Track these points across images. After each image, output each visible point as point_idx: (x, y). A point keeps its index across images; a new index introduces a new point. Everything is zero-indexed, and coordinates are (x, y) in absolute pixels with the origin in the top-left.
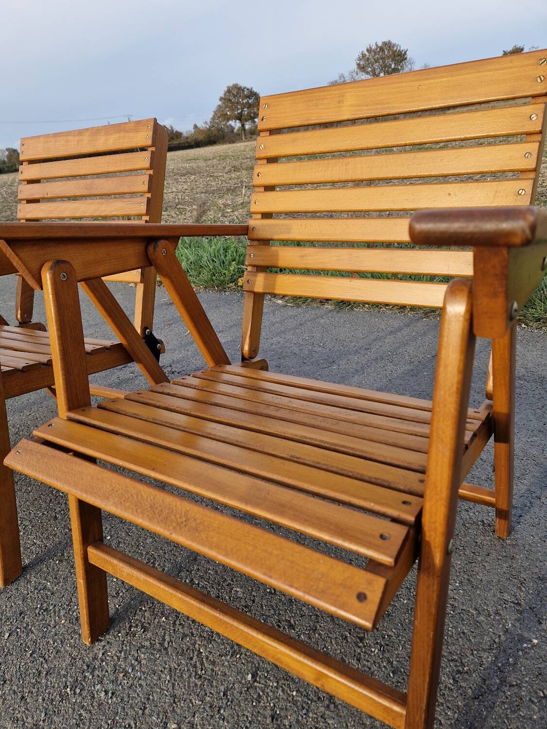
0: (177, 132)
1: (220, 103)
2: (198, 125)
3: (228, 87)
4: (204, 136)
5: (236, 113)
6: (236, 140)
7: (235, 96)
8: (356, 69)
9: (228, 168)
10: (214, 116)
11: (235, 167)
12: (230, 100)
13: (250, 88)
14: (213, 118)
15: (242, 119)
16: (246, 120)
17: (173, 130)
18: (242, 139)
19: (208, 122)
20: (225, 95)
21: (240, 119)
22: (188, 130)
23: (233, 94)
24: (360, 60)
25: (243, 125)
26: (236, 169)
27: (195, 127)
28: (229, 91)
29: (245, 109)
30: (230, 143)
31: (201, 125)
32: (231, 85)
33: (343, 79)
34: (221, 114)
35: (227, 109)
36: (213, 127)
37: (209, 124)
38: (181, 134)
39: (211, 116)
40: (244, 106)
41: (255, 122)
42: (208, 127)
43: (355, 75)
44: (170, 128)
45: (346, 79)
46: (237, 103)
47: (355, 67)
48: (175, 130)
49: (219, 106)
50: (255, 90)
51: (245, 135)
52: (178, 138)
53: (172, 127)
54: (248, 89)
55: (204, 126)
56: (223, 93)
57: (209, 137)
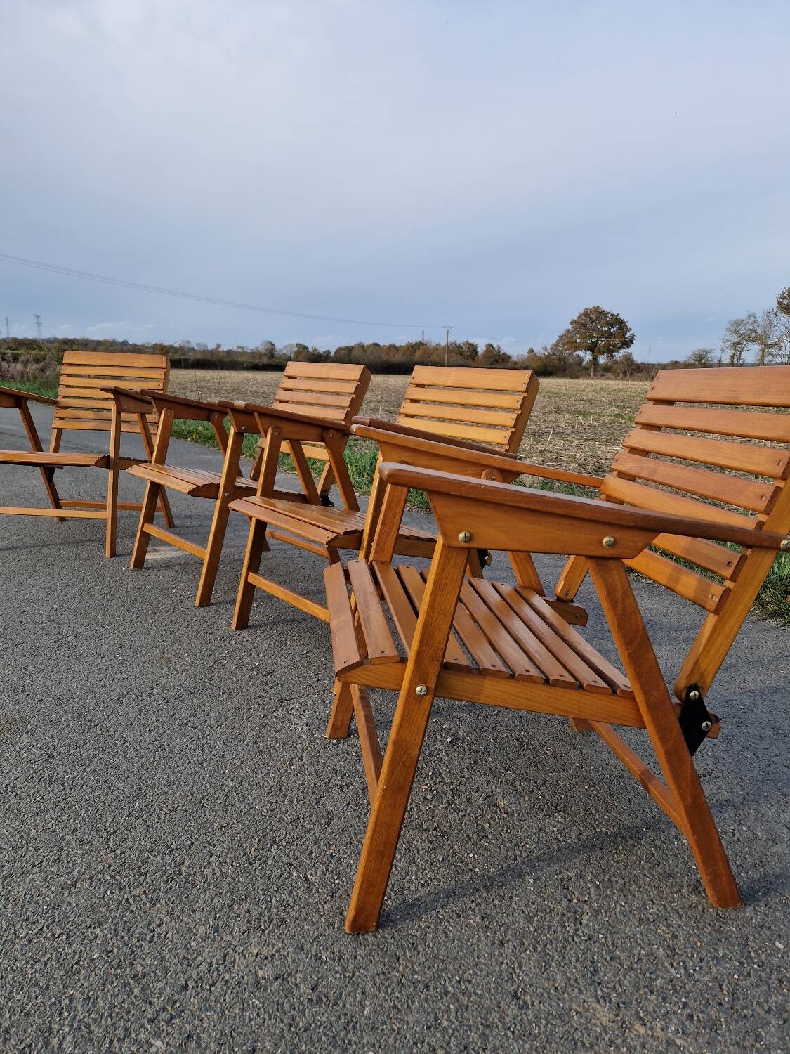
0: (504, 354)
1: (570, 327)
2: (534, 349)
3: (586, 309)
4: (537, 365)
5: (589, 342)
6: (581, 375)
7: (592, 321)
8: (775, 309)
9: (549, 408)
10: (558, 341)
11: (558, 408)
12: (584, 326)
13: (616, 314)
14: (557, 344)
15: (596, 351)
16: (601, 353)
17: (499, 352)
18: (590, 375)
19: (549, 347)
20: (579, 318)
21: (592, 351)
22: (520, 354)
23: (591, 318)
24: (784, 297)
25: (595, 359)
26: (559, 410)
27: (531, 351)
28: (586, 314)
29: (603, 339)
30: (571, 378)
31: (539, 350)
32: (590, 306)
33: (753, 319)
34: (568, 341)
35: (578, 336)
36: (554, 354)
37: (549, 351)
38: (509, 357)
39: (554, 342)
40: (602, 334)
41: (612, 356)
42: (547, 353)
43: (772, 316)
44: (497, 349)
45: (759, 319)
46: (594, 330)
47: (775, 305)
48: (503, 352)
49: (568, 330)
50: (622, 317)
51: (595, 371)
52: (504, 361)
53: (499, 348)
54: (612, 315)
55: (542, 351)
56: (578, 315)
57: (545, 366)
